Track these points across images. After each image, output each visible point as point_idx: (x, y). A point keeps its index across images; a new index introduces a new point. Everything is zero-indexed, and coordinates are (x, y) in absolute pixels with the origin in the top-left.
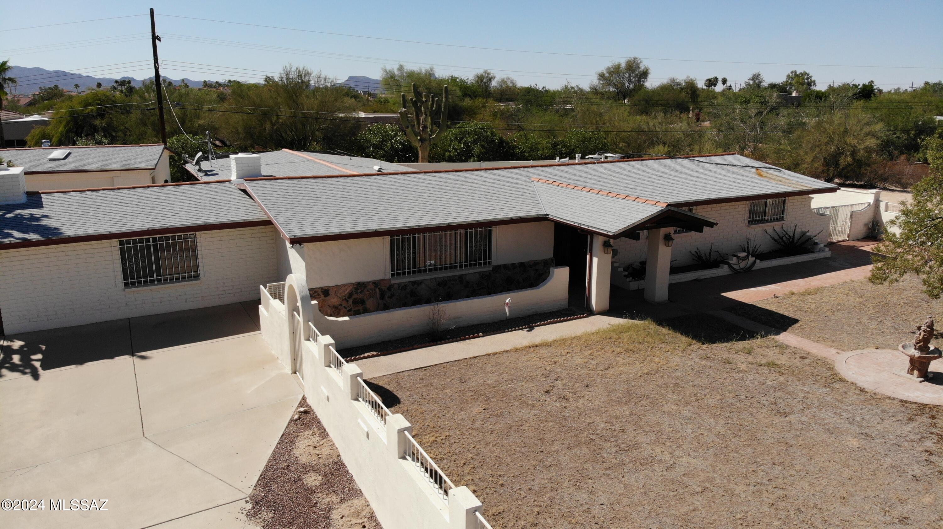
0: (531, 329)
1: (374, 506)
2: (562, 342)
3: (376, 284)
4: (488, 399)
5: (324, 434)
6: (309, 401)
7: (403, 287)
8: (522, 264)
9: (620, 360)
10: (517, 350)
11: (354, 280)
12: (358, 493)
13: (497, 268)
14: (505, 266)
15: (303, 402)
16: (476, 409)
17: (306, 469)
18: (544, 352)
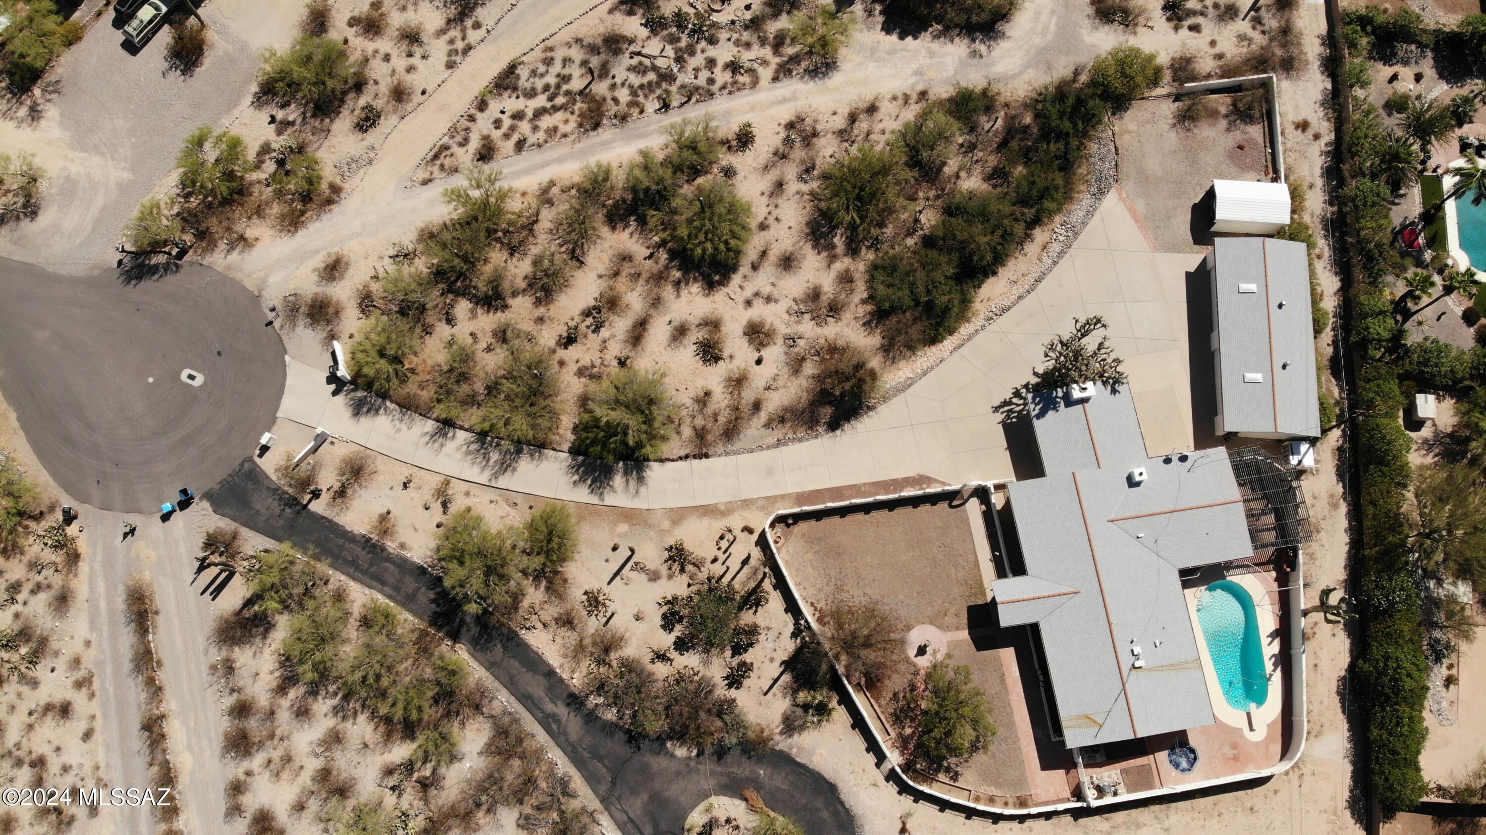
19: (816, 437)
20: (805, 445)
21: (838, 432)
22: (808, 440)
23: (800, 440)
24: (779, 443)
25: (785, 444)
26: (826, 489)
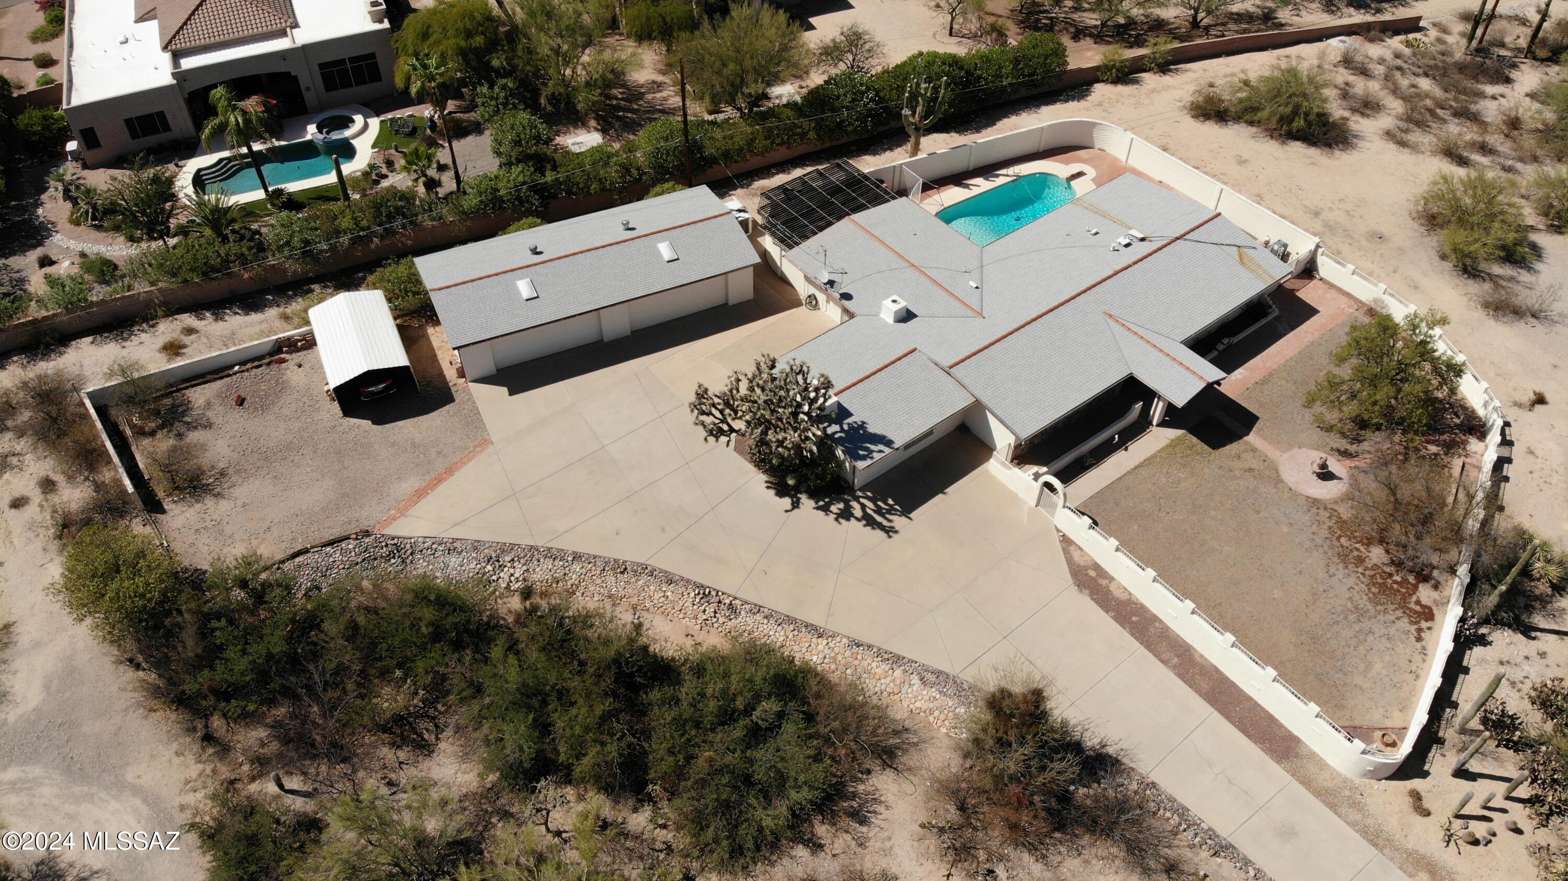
0: (1127, 448)
2: (1149, 461)
4: (1136, 518)
5: (1081, 549)
6: (1060, 528)
9: (1182, 476)
10: (1130, 473)
12: (1113, 578)
15: (1058, 530)
16: (1135, 526)
17: (1085, 568)
18: (1143, 473)
19: (1154, 785)
20: (1185, 797)
22: (1172, 800)
23: (1182, 812)
24: (1222, 849)
25: (1211, 834)
26: (1228, 717)
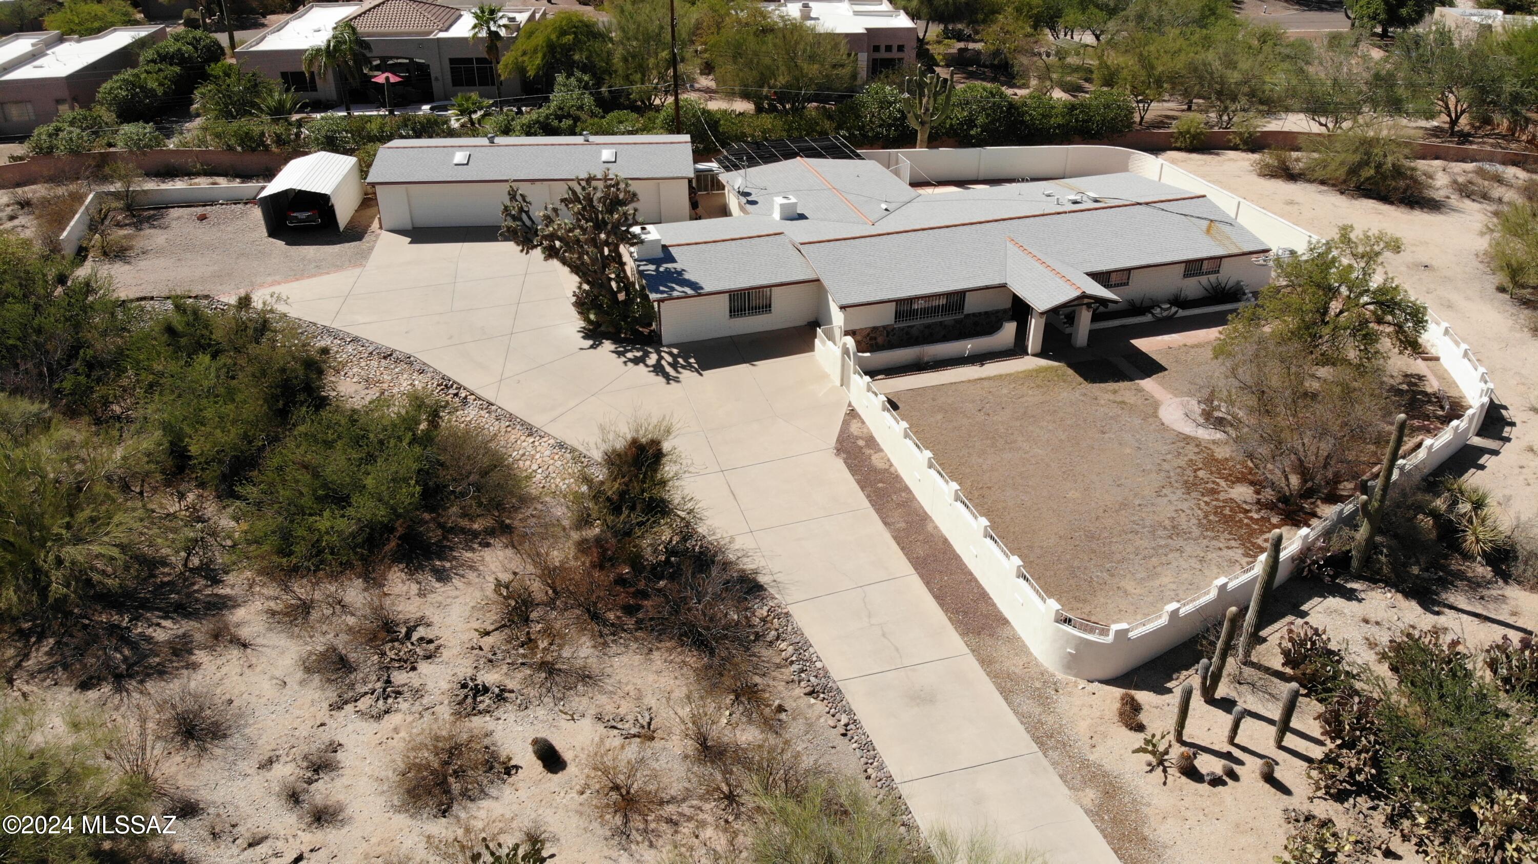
0: (983, 365)
1: (889, 456)
2: (1000, 377)
3: (884, 327)
4: (946, 412)
5: (863, 422)
6: (853, 404)
7: (902, 329)
8: (986, 313)
9: (1030, 392)
10: (969, 381)
11: (871, 325)
12: (881, 450)
13: (968, 315)
14: (974, 315)
15: (850, 405)
16: (939, 417)
17: (857, 438)
18: (986, 383)
19: (786, 616)
20: (815, 634)
21: (762, 579)
22: (798, 633)
23: (802, 646)
24: (824, 691)
25: (821, 674)
